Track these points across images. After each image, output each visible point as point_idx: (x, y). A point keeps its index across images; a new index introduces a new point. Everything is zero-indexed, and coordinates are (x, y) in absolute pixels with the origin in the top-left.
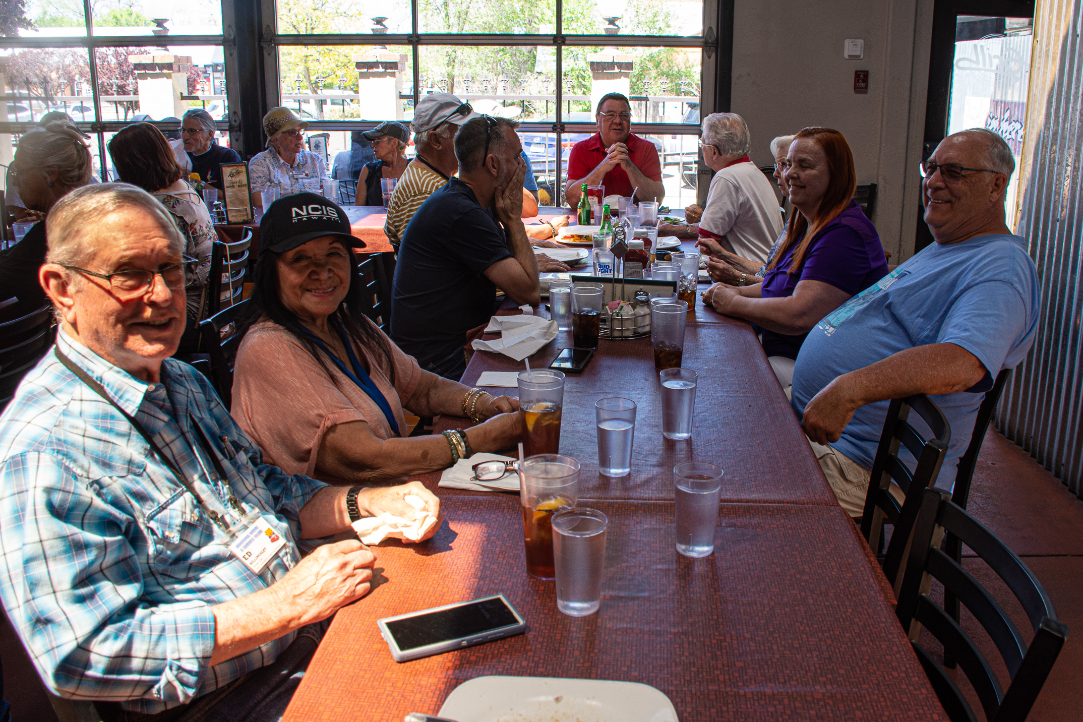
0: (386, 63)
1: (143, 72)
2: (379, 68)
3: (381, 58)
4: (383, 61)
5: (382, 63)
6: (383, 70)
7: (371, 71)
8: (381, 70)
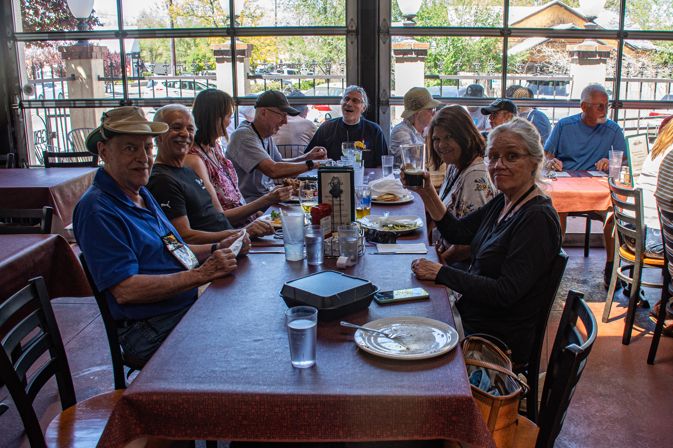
0: (418, 50)
1: (221, 57)
2: (412, 54)
3: (414, 46)
4: (416, 49)
5: (415, 50)
6: (416, 56)
7: (405, 56)
8: (414, 56)
